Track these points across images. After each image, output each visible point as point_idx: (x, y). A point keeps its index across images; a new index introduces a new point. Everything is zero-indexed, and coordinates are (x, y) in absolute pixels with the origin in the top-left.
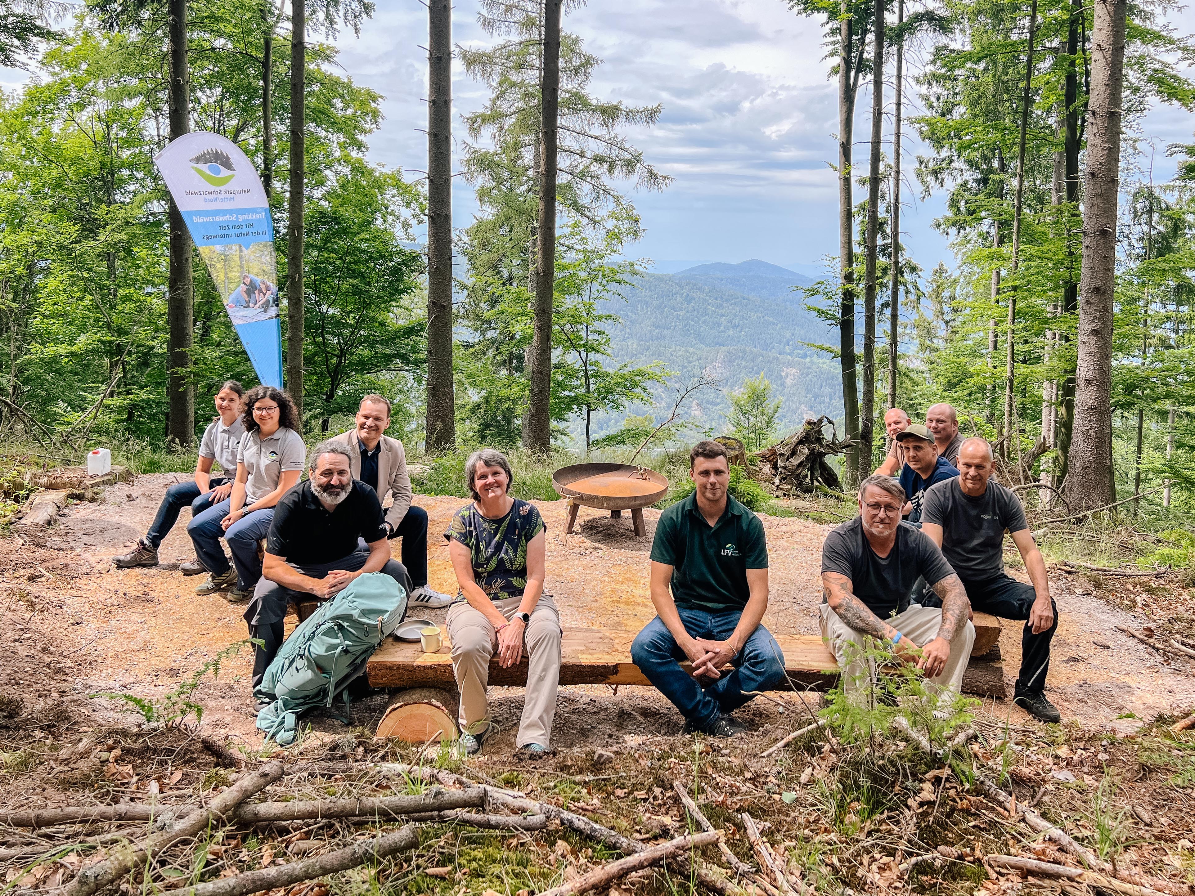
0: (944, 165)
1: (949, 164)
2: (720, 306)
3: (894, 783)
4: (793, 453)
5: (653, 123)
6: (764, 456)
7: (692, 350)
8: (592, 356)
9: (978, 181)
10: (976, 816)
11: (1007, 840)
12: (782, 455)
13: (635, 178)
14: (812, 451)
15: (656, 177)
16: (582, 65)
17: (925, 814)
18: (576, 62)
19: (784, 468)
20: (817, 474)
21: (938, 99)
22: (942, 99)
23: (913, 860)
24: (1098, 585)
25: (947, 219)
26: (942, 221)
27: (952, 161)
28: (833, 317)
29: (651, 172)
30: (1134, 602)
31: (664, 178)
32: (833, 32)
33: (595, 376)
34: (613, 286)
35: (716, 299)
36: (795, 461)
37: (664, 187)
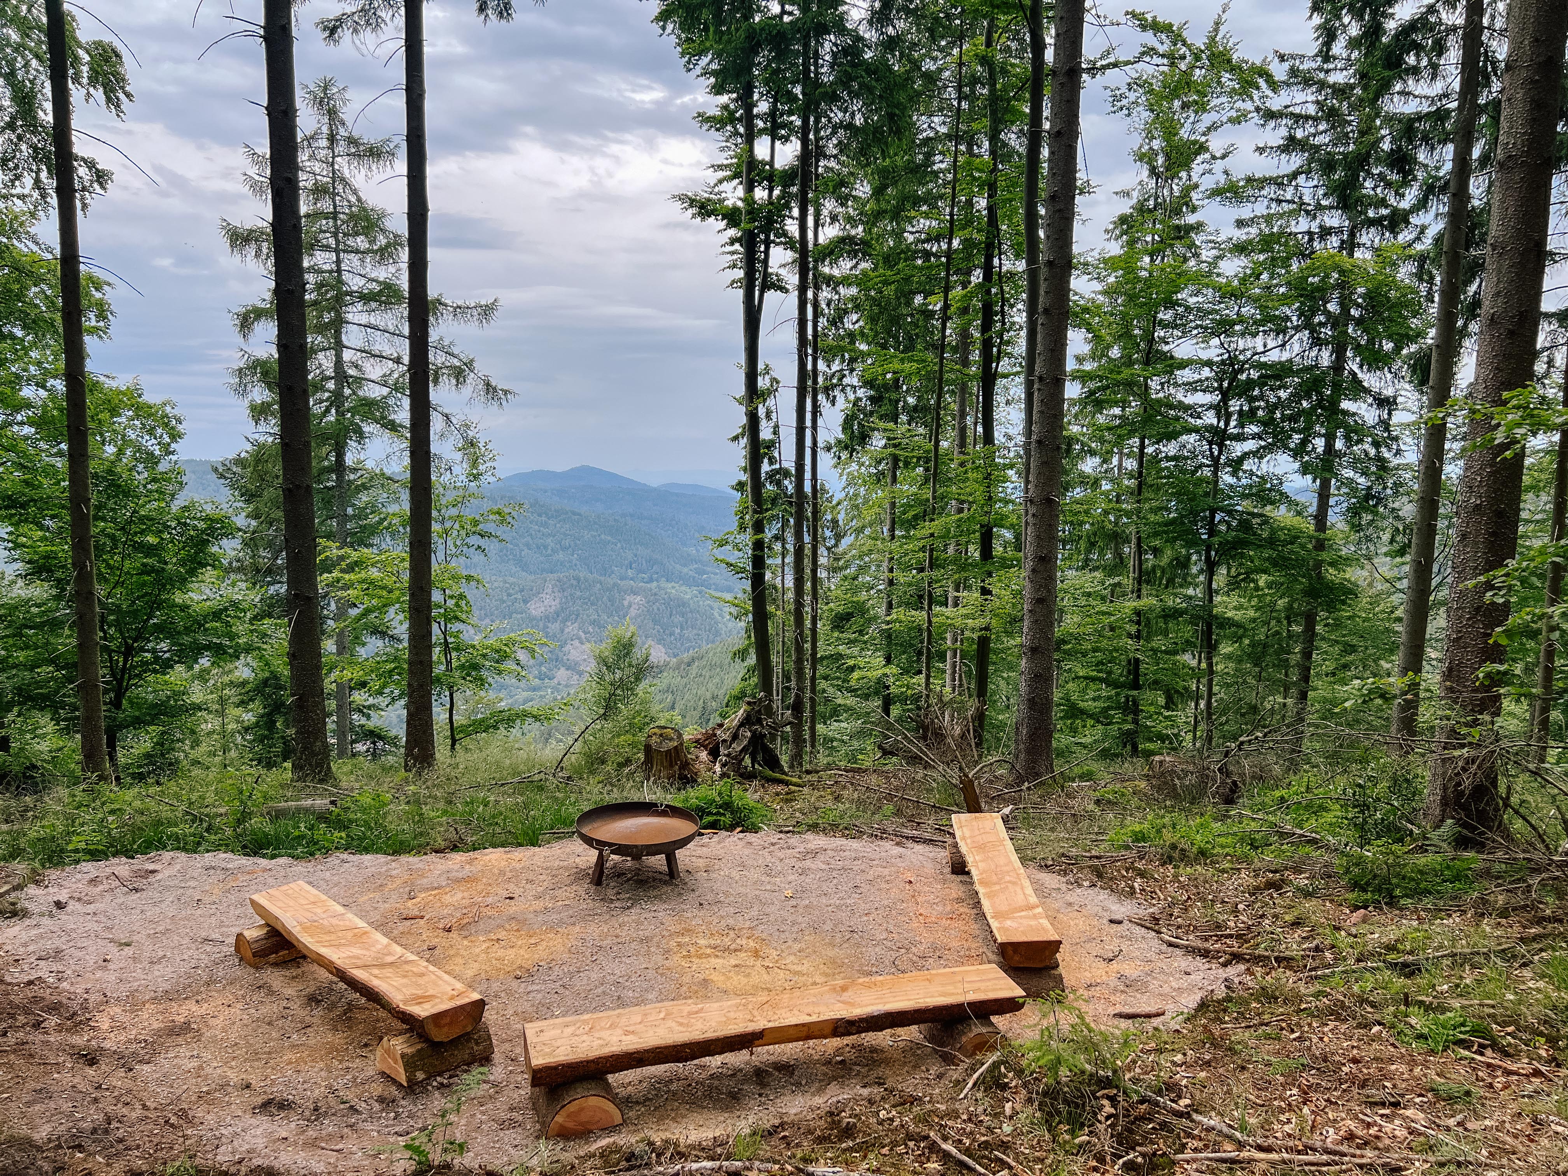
0: (835, 381)
1: (840, 379)
2: (545, 525)
3: (1084, 1105)
4: (735, 737)
5: (488, 321)
6: (697, 741)
7: (512, 580)
8: (455, 627)
9: (871, 398)
10: (1150, 1120)
11: (1178, 1135)
12: (724, 741)
13: (467, 390)
14: (754, 733)
15: (495, 389)
16: (388, 245)
17: (1113, 1126)
18: (382, 241)
19: (728, 755)
20: (759, 758)
21: (828, 305)
22: (833, 306)
23: (1121, 1161)
24: (1100, 876)
25: (839, 442)
26: (833, 442)
27: (844, 376)
28: (743, 570)
29: (488, 384)
30: (1132, 888)
31: (506, 392)
32: (732, 242)
33: (457, 649)
34: (474, 540)
35: (540, 515)
36: (737, 747)
37: (504, 403)
